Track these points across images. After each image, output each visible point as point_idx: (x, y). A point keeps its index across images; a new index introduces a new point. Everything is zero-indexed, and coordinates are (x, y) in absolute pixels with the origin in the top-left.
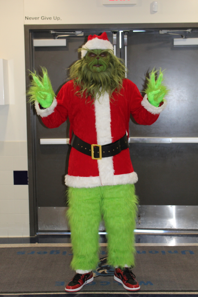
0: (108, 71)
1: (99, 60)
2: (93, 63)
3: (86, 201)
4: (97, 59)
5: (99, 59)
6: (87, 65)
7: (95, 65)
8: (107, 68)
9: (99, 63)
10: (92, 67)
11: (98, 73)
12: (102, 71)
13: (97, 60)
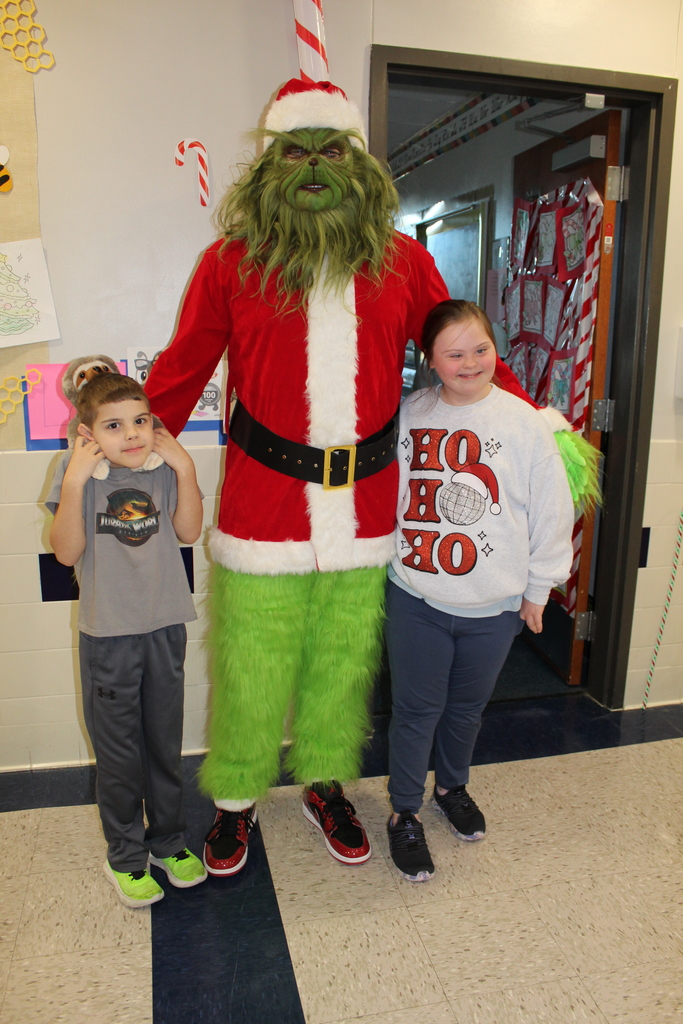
0: (346, 206)
1: (316, 168)
2: (297, 179)
3: (270, 612)
4: (311, 164)
5: (316, 164)
6: (278, 187)
7: (303, 187)
8: (344, 197)
9: (317, 178)
10: (295, 195)
11: (315, 212)
12: (326, 209)
13: (311, 167)
